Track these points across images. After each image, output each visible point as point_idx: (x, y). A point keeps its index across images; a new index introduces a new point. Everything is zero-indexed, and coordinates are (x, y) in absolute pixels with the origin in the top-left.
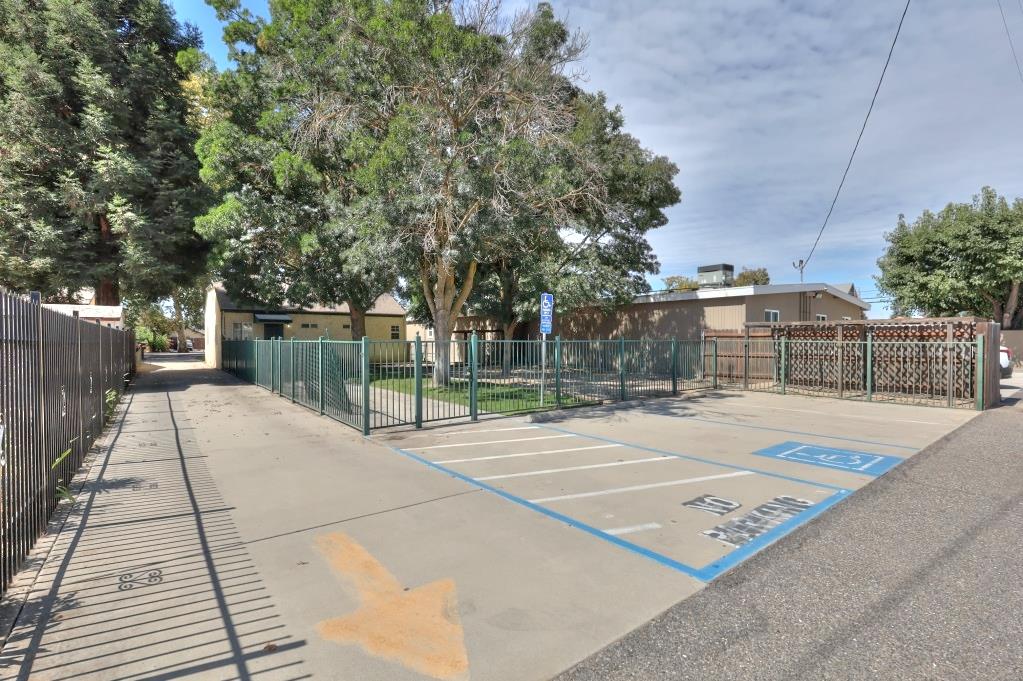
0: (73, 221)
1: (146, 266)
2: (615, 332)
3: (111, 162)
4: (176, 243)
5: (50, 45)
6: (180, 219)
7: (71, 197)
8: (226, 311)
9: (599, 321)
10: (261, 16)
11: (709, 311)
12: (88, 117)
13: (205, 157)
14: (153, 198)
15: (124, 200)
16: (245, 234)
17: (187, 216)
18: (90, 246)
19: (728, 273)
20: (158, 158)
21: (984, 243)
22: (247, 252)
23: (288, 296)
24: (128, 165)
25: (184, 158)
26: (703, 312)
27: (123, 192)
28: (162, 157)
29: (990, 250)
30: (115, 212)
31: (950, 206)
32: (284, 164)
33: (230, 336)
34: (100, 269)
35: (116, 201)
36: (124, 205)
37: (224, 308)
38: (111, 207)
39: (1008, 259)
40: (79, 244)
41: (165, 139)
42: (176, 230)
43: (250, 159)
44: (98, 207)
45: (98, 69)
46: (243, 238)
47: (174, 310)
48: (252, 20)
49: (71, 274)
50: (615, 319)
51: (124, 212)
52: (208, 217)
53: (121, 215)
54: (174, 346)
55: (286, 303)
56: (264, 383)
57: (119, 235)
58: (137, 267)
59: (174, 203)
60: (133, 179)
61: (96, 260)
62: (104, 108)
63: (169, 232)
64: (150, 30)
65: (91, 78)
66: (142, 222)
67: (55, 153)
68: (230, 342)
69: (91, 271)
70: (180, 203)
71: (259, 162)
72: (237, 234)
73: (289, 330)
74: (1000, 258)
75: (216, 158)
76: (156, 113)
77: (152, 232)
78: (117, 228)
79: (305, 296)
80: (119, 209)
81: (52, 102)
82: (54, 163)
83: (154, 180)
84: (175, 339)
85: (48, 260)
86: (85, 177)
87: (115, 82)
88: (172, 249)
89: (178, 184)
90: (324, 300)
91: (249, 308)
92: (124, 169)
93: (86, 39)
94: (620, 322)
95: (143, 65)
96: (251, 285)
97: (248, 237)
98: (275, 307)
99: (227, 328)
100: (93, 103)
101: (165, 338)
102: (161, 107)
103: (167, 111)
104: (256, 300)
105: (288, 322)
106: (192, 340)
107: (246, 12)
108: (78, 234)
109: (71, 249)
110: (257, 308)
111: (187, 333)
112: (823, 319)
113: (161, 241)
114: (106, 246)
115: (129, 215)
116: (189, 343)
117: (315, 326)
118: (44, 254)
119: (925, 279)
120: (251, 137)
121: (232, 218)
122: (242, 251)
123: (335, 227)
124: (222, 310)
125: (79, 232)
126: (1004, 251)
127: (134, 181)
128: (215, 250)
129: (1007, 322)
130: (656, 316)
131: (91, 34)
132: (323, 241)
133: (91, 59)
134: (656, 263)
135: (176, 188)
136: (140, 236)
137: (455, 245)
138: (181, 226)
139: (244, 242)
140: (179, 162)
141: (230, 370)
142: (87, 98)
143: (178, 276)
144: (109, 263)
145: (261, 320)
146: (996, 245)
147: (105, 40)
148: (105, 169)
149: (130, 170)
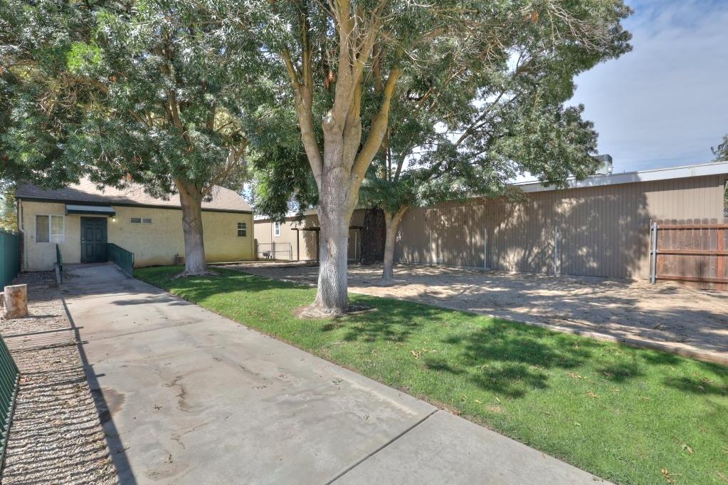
2: (503, 225)
8: (25, 200)
11: (653, 197)
26: (645, 198)
33: (31, 231)
50: (502, 210)
73: (114, 224)
94: (511, 214)
99: (26, 221)
105: (112, 214)
117: (149, 221)
124: (18, 198)
134: (593, 133)
145: (75, 212)
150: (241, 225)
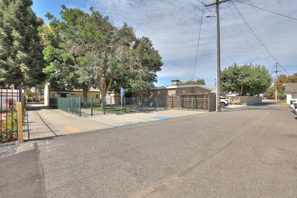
0: (11, 69)
1: (30, 80)
2: (150, 97)
3: (21, 55)
4: (37, 74)
5: (5, 25)
6: (38, 68)
7: (10, 63)
8: (50, 91)
9: (147, 94)
10: (59, 19)
11: (169, 91)
12: (15, 43)
13: (45, 54)
14: (32, 63)
15: (24, 64)
16: (55, 72)
17: (40, 67)
18: (15, 75)
19: (178, 82)
20: (33, 53)
21: (233, 76)
22: (56, 77)
23: (67, 87)
24: (25, 55)
25: (39, 53)
27: (24, 62)
28: (34, 53)
29: (235, 77)
30: (22, 67)
31: (230, 67)
32: (65, 56)
33: (52, 97)
34: (17, 81)
35: (22, 64)
36: (24, 65)
37: (50, 90)
38: (21, 66)
39: (238, 80)
40: (12, 74)
41: (34, 48)
42: (38, 71)
43: (56, 54)
44: (17, 65)
45: (17, 32)
46: (55, 73)
47: (35, 90)
48: (57, 20)
49: (10, 82)
51: (24, 67)
52: (46, 68)
53: (23, 67)
54: (34, 100)
55: (66, 89)
56: (60, 109)
57: (23, 72)
58: (27, 80)
59: (37, 64)
60: (26, 59)
61: (16, 78)
62: (19, 41)
63: (35, 71)
64: (30, 21)
65: (15, 34)
66: (29, 69)
67: (6, 52)
68: (51, 99)
69: (15, 81)
70: (38, 64)
71: (59, 55)
72: (54, 72)
73: (68, 96)
74: (236, 79)
75: (48, 55)
76: (32, 42)
77: (31, 72)
78: (22, 71)
79: (71, 87)
80: (23, 66)
81: (5, 40)
82: (6, 54)
83: (32, 59)
84: (35, 98)
85: (5, 78)
86: (14, 58)
87: (21, 35)
88: (36, 76)
89: (38, 59)
90: (76, 88)
91: (57, 90)
92: (24, 56)
93: (14, 24)
95: (29, 30)
96: (57, 84)
97: (56, 73)
98: (63, 90)
99: (51, 95)
100: (16, 40)
101: (31, 98)
102: (33, 41)
103: (35, 41)
104: (58, 88)
105: (68, 94)
106: (40, 98)
107: (55, 18)
108: (12, 72)
109: (10, 76)
110: (59, 90)
111: (39, 96)
112: (199, 93)
113: (34, 74)
114: (19, 75)
115: (26, 68)
116: (39, 100)
117: (75, 94)
118: (3, 77)
119: (224, 84)
120: (57, 49)
121: (52, 69)
122: (55, 77)
123: (77, 72)
124: (49, 90)
125: (12, 71)
126: (238, 78)
127: (27, 59)
128: (48, 76)
129: (241, 94)
130: (159, 92)
131: (15, 23)
132: (75, 74)
133: (15, 29)
135: (37, 60)
136: (28, 73)
137: (104, 77)
138: (39, 70)
139: (55, 74)
140: (38, 54)
141: (52, 106)
142: (14, 39)
143: (38, 82)
144: (20, 79)
145: (60, 93)
146: (236, 76)
147: (19, 24)
148: (19, 56)
149: (26, 57)
150: (97, 95)
